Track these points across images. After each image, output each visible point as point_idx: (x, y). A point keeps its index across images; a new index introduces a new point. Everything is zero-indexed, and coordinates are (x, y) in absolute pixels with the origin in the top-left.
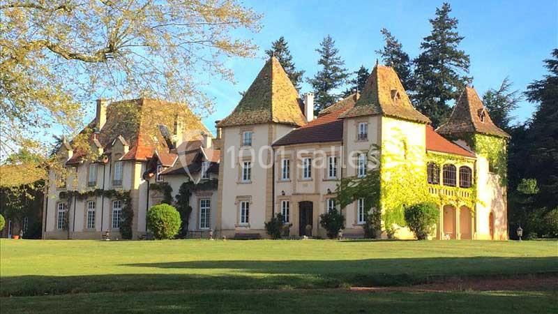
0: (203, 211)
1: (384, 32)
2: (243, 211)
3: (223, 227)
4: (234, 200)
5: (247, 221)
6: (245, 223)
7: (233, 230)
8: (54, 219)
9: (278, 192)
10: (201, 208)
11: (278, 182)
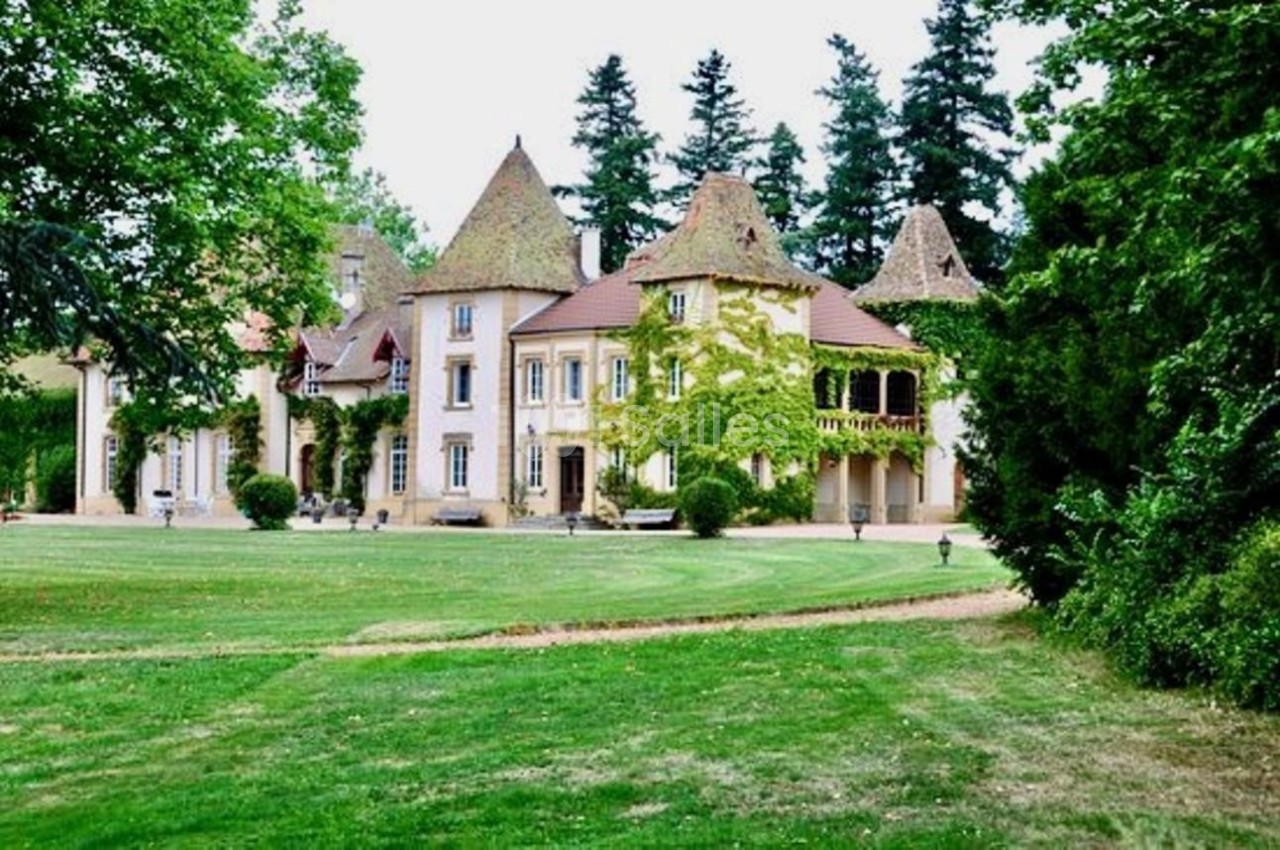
0: (397, 457)
1: (839, 43)
2: (456, 463)
3: (419, 495)
4: (439, 442)
5: (464, 484)
6: (460, 488)
7: (438, 501)
8: (100, 471)
9: (521, 429)
10: (393, 452)
11: (522, 408)
